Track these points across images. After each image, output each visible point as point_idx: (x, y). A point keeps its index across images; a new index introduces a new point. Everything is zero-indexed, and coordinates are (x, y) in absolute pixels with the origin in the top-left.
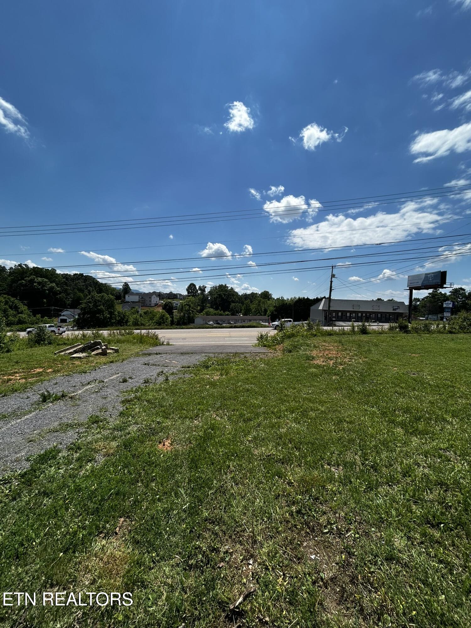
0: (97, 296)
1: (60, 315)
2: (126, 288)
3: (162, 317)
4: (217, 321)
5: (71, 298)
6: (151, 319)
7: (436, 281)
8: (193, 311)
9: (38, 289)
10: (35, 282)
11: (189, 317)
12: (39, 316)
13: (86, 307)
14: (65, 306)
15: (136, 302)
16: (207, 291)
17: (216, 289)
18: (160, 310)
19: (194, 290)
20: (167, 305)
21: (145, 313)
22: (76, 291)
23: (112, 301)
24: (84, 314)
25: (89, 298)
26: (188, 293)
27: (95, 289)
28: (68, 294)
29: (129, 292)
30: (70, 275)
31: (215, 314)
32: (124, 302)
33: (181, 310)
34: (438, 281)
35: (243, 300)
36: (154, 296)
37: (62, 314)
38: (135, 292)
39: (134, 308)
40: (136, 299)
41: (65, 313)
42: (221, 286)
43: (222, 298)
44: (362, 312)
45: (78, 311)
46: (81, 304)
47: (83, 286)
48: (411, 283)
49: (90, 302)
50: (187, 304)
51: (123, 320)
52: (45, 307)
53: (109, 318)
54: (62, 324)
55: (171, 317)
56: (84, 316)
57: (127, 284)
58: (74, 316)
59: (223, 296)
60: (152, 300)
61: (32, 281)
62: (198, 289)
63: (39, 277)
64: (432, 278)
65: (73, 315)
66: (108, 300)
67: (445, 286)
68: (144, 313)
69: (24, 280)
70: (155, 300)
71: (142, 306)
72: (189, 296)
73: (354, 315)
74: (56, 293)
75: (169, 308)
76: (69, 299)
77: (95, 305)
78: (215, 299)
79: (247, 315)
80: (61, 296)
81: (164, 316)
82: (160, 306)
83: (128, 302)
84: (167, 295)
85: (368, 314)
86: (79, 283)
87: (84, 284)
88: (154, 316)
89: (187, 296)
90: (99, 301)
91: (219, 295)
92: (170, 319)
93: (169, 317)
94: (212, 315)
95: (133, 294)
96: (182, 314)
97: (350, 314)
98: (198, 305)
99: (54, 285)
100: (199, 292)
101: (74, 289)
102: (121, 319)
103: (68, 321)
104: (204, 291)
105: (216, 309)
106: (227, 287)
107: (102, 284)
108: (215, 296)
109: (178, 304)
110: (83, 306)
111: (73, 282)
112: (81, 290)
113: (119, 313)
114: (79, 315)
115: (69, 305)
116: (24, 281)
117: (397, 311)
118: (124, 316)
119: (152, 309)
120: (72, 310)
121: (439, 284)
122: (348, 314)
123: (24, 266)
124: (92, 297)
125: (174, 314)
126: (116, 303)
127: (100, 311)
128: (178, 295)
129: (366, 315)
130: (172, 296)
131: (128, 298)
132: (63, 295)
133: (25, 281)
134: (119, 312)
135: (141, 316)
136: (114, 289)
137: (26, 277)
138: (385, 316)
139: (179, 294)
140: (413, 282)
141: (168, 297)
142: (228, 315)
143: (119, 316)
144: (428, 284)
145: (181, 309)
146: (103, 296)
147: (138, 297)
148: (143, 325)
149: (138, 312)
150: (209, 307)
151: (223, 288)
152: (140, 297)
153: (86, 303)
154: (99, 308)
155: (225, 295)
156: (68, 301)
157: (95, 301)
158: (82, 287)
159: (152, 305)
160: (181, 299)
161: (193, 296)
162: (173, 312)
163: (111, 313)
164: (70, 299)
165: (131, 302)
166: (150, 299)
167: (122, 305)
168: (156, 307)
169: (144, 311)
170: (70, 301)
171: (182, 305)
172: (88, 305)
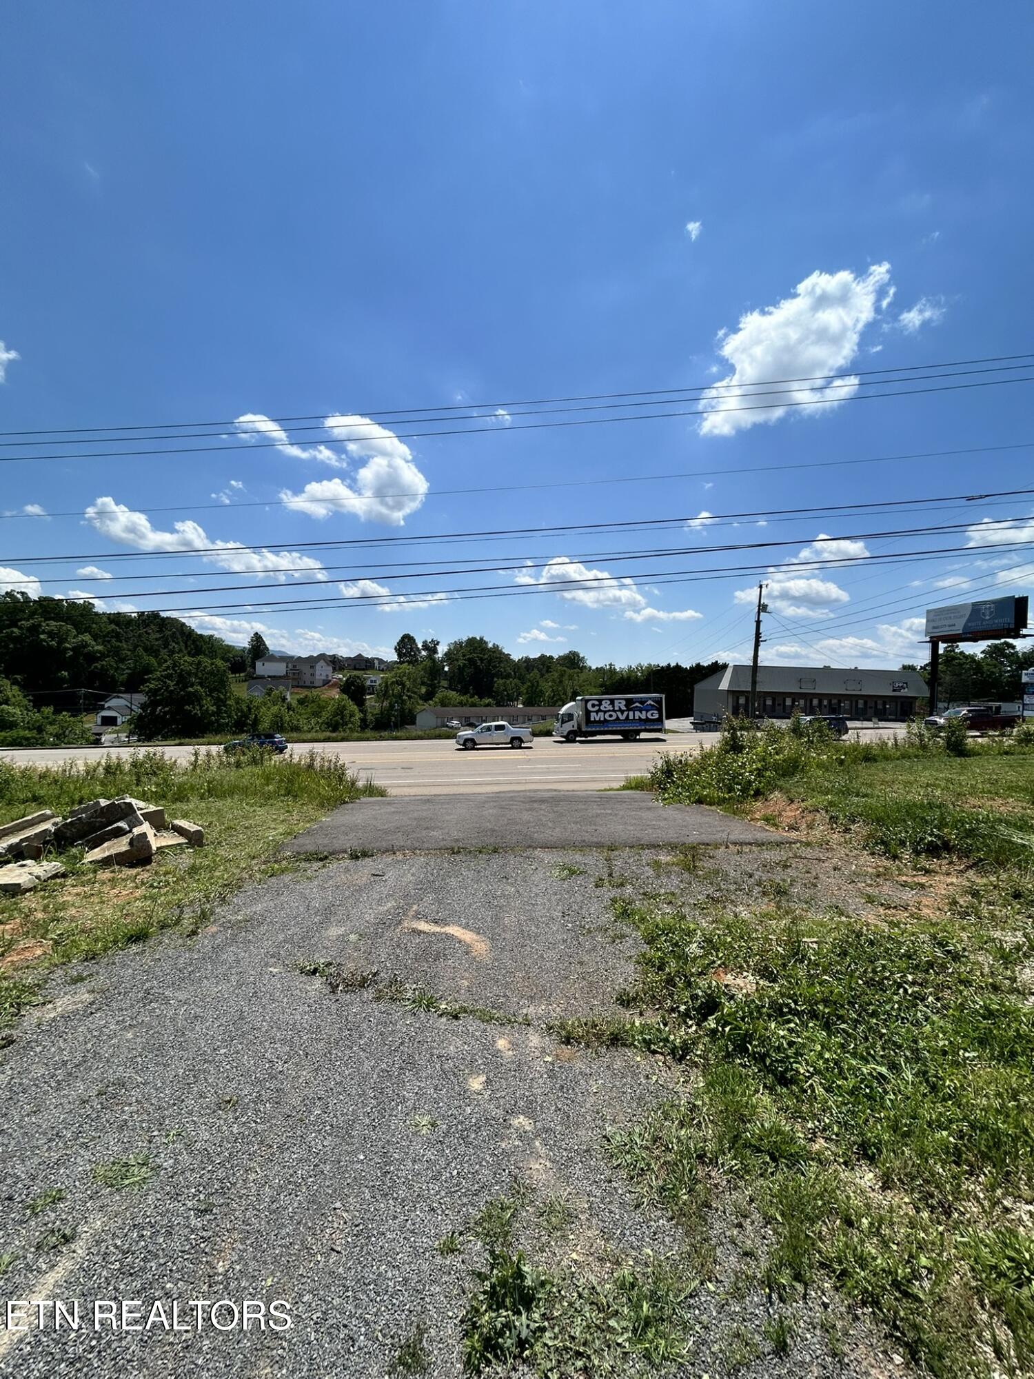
0: (187, 662)
1: (102, 708)
2: (258, 646)
3: (340, 711)
4: (467, 719)
5: (128, 668)
6: (316, 714)
7: (1000, 621)
8: (410, 697)
9: (51, 647)
10: (43, 632)
11: (402, 710)
12: (48, 710)
13: (160, 689)
14: (110, 687)
15: (280, 677)
16: (442, 650)
18: (335, 694)
19: (411, 649)
20: (352, 683)
21: (301, 702)
22: (140, 651)
23: (224, 675)
24: (153, 704)
25: (168, 668)
26: (400, 656)
27: (186, 648)
28: (122, 660)
29: (265, 654)
31: (462, 704)
32: (252, 678)
33: (384, 696)
34: (1009, 620)
35: (523, 671)
36: (322, 663)
37: (106, 706)
38: (277, 655)
39: (274, 690)
40: (280, 669)
41: (113, 702)
42: (471, 641)
43: (477, 668)
44: (821, 697)
45: (140, 698)
46: (148, 681)
47: (157, 639)
48: (934, 628)
49: (169, 677)
50: (397, 682)
51: (247, 718)
52: (66, 688)
53: (213, 714)
54: (105, 728)
55: (360, 711)
56: (154, 710)
57: (261, 637)
58: (132, 711)
59: (479, 663)
60: (318, 673)
61: (35, 629)
62: (420, 646)
63: (50, 619)
64: (991, 613)
65: (130, 706)
66: (212, 673)
67: (1024, 632)
68: (298, 701)
69: (16, 626)
70: (323, 671)
71: (293, 687)
72: (401, 663)
73: (802, 702)
74: (92, 658)
75: (355, 691)
76: (124, 670)
77: (183, 683)
78: (459, 669)
79: (533, 706)
80: (104, 663)
81: (344, 707)
82: (335, 685)
83: (262, 677)
84: (350, 662)
85: (834, 701)
86: (148, 633)
87: (158, 636)
88: (322, 708)
89: (396, 662)
90: (189, 674)
91: (469, 659)
92: (358, 715)
93: (357, 711)
94: (455, 706)
95: (273, 658)
96: (386, 704)
97: (793, 701)
98: (423, 683)
99: (87, 637)
100: (424, 653)
101: (136, 647)
102: (242, 716)
103: (119, 721)
104: (435, 651)
105: (463, 691)
106: (486, 643)
107: (202, 636)
108: (461, 663)
109: (375, 682)
110: (152, 686)
111: (134, 631)
112: (152, 651)
113: (237, 703)
114: (143, 707)
115: (122, 684)
116: (15, 630)
117: (904, 692)
118: (250, 709)
119: (315, 692)
120: (127, 696)
121: (1012, 626)
122: (788, 702)
123: (19, 596)
125: (368, 703)
126: (232, 680)
127: (195, 699)
128: (376, 661)
129: (830, 702)
130: (363, 664)
131: (261, 668)
132: (109, 661)
133: (20, 628)
134: (238, 701)
135: (289, 709)
136: (230, 649)
137: (21, 620)
138: (873, 705)
139: (378, 658)
140: (939, 624)
141: (352, 667)
142: (488, 705)
143: (237, 709)
144: (980, 628)
145: (384, 694)
146: (199, 663)
147: (284, 665)
148: (296, 729)
149: (284, 699)
150: (446, 688)
151: (476, 646)
152: (290, 665)
153: (159, 679)
154: (190, 689)
155: (482, 660)
156: (122, 674)
157: (180, 675)
158: (154, 642)
159: (317, 684)
160: (383, 670)
161: (409, 662)
162: (365, 700)
163: (220, 702)
164: (129, 671)
165: (269, 677)
166: (311, 671)
167: (247, 683)
168: (326, 687)
169: (298, 697)
170: (125, 676)
171: (387, 683)
172: (165, 683)
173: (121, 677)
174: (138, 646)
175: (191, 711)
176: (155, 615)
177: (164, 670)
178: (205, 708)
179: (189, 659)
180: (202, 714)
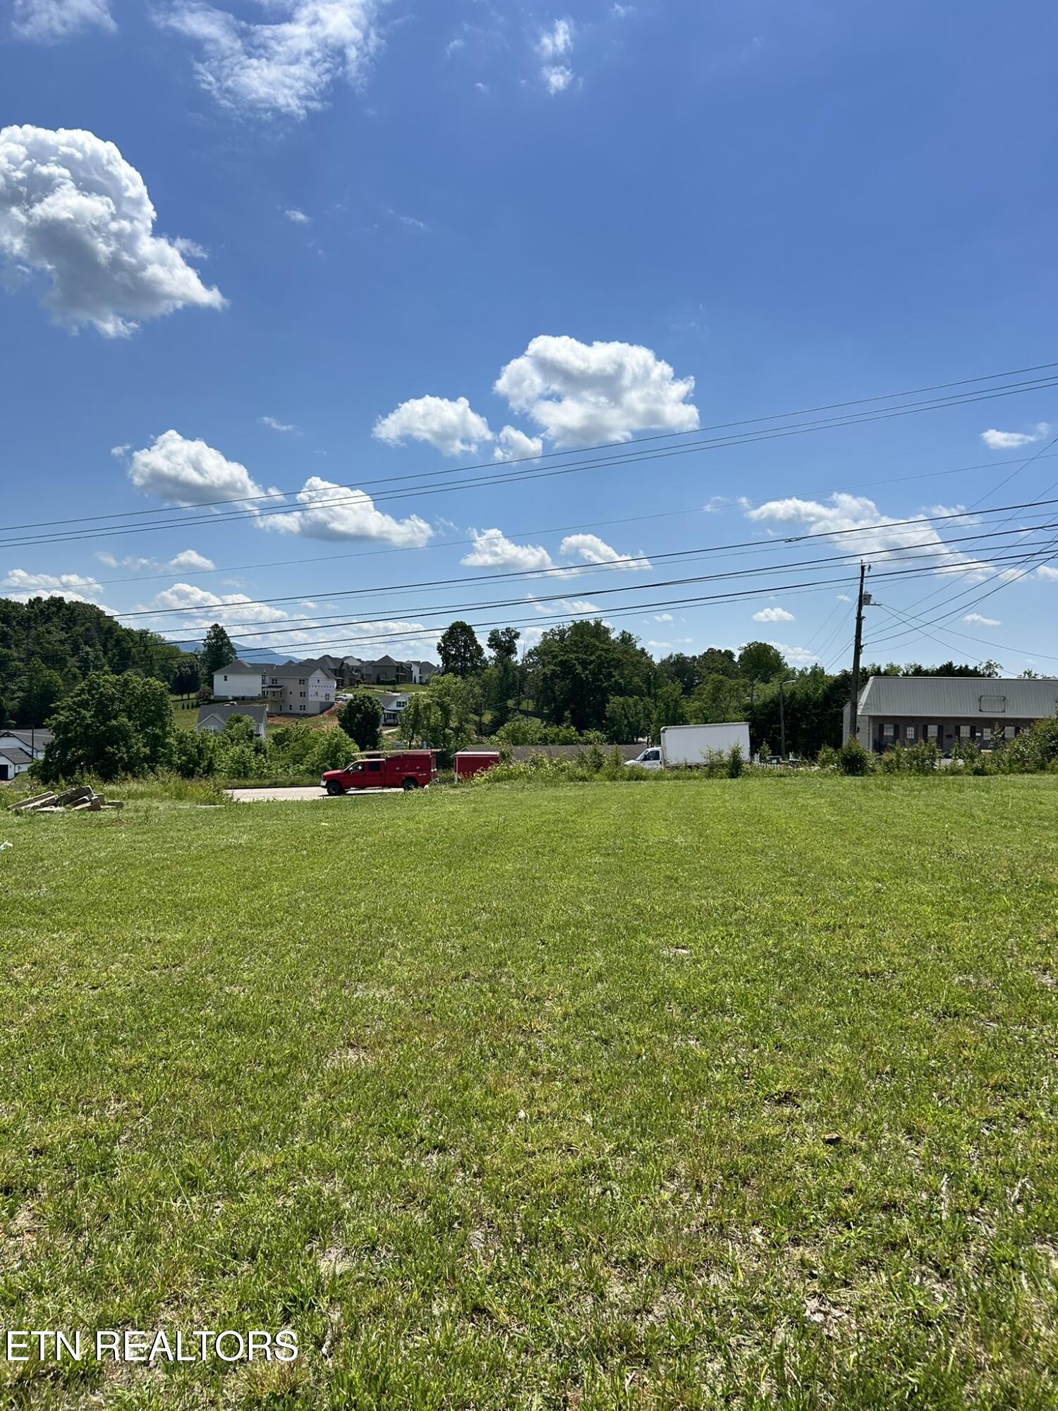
0: (108, 681)
2: (219, 647)
5: (20, 689)
6: (297, 759)
13: (72, 722)
15: (253, 699)
17: (562, 639)
18: (331, 726)
19: (466, 647)
20: (361, 707)
21: (279, 739)
22: (37, 662)
23: (160, 701)
24: (65, 745)
25: (82, 690)
26: (446, 658)
27: (105, 653)
28: (12, 676)
29: (230, 660)
30: (17, 606)
31: (548, 741)
32: (207, 701)
33: (413, 727)
35: (665, 681)
36: (319, 674)
38: (247, 662)
39: (238, 720)
40: (251, 685)
41: (2, 744)
42: (581, 629)
43: (576, 677)
44: (1016, 723)
45: (45, 736)
46: (55, 711)
47: (62, 642)
49: (85, 704)
50: (435, 704)
51: (197, 763)
56: (64, 754)
57: (222, 631)
58: (31, 756)
59: (579, 669)
60: (311, 691)
62: (482, 643)
65: (28, 750)
66: (144, 696)
68: (275, 738)
70: (321, 688)
71: (270, 715)
72: (448, 670)
75: (363, 720)
76: (13, 692)
77: (103, 713)
81: (338, 748)
82: (335, 711)
83: (224, 700)
84: (369, 670)
86: (49, 632)
87: (64, 635)
88: (308, 748)
90: (112, 699)
91: (562, 663)
94: (536, 744)
95: (242, 666)
97: (973, 730)
98: (484, 706)
100: (489, 654)
101: (31, 654)
103: (11, 773)
104: (511, 649)
105: (553, 719)
106: (607, 631)
107: (129, 632)
109: (403, 704)
110: (60, 718)
111: (29, 628)
112: (54, 660)
113: (180, 742)
114: (49, 749)
115: (13, 715)
118: (200, 751)
119: (303, 725)
120: (26, 734)
122: (965, 732)
124: (92, 687)
125: (382, 740)
126: (171, 706)
127: (120, 736)
128: (415, 670)
130: (390, 672)
131: (225, 685)
134: (181, 739)
135: (257, 750)
136: (171, 651)
139: (417, 663)
141: (374, 679)
142: (593, 742)
143: (183, 752)
146: (126, 683)
147: (259, 679)
149: (253, 735)
150: (525, 713)
151: (585, 637)
152: (267, 679)
153: (71, 709)
154: (114, 722)
155: (584, 664)
156: (12, 699)
157: (100, 702)
158: (58, 647)
159: (309, 711)
161: (463, 670)
162: (380, 735)
163: (155, 742)
164: (20, 694)
165: (235, 699)
166: (301, 688)
167: (197, 711)
168: (325, 714)
169: (274, 731)
170: (16, 702)
171: (416, 707)
172: (79, 713)
173: (11, 704)
174: (34, 653)
175: (114, 754)
176: (57, 603)
177: (77, 695)
178: (134, 750)
179: (113, 678)
180: (131, 758)
